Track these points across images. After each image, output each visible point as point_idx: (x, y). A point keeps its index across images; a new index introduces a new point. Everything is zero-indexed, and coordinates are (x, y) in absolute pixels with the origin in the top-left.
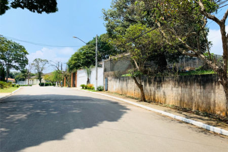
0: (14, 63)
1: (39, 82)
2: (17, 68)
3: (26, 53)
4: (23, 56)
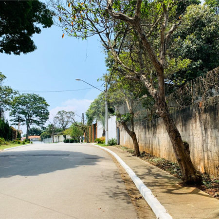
0: (34, 118)
1: (64, 138)
2: (38, 124)
3: (47, 105)
4: (44, 108)
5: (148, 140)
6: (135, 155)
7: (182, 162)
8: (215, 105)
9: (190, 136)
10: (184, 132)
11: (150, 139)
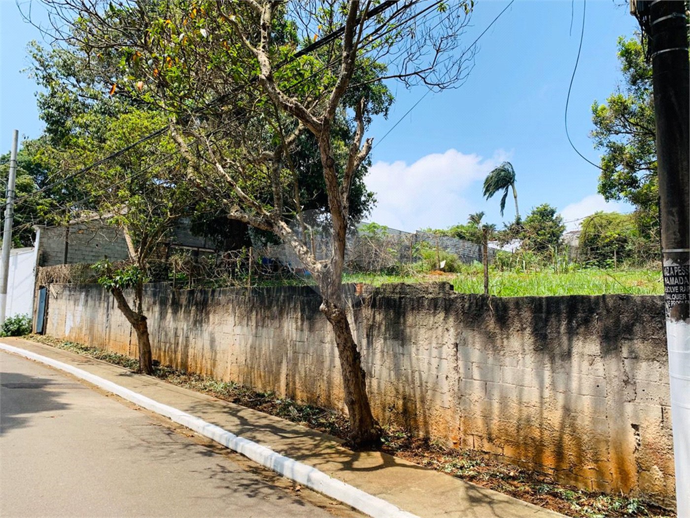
5: (171, 334)
6: (139, 372)
7: (356, 407)
8: (400, 298)
9: (322, 342)
10: (306, 333)
11: (180, 332)
